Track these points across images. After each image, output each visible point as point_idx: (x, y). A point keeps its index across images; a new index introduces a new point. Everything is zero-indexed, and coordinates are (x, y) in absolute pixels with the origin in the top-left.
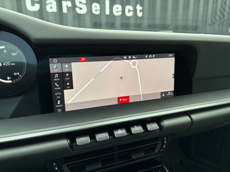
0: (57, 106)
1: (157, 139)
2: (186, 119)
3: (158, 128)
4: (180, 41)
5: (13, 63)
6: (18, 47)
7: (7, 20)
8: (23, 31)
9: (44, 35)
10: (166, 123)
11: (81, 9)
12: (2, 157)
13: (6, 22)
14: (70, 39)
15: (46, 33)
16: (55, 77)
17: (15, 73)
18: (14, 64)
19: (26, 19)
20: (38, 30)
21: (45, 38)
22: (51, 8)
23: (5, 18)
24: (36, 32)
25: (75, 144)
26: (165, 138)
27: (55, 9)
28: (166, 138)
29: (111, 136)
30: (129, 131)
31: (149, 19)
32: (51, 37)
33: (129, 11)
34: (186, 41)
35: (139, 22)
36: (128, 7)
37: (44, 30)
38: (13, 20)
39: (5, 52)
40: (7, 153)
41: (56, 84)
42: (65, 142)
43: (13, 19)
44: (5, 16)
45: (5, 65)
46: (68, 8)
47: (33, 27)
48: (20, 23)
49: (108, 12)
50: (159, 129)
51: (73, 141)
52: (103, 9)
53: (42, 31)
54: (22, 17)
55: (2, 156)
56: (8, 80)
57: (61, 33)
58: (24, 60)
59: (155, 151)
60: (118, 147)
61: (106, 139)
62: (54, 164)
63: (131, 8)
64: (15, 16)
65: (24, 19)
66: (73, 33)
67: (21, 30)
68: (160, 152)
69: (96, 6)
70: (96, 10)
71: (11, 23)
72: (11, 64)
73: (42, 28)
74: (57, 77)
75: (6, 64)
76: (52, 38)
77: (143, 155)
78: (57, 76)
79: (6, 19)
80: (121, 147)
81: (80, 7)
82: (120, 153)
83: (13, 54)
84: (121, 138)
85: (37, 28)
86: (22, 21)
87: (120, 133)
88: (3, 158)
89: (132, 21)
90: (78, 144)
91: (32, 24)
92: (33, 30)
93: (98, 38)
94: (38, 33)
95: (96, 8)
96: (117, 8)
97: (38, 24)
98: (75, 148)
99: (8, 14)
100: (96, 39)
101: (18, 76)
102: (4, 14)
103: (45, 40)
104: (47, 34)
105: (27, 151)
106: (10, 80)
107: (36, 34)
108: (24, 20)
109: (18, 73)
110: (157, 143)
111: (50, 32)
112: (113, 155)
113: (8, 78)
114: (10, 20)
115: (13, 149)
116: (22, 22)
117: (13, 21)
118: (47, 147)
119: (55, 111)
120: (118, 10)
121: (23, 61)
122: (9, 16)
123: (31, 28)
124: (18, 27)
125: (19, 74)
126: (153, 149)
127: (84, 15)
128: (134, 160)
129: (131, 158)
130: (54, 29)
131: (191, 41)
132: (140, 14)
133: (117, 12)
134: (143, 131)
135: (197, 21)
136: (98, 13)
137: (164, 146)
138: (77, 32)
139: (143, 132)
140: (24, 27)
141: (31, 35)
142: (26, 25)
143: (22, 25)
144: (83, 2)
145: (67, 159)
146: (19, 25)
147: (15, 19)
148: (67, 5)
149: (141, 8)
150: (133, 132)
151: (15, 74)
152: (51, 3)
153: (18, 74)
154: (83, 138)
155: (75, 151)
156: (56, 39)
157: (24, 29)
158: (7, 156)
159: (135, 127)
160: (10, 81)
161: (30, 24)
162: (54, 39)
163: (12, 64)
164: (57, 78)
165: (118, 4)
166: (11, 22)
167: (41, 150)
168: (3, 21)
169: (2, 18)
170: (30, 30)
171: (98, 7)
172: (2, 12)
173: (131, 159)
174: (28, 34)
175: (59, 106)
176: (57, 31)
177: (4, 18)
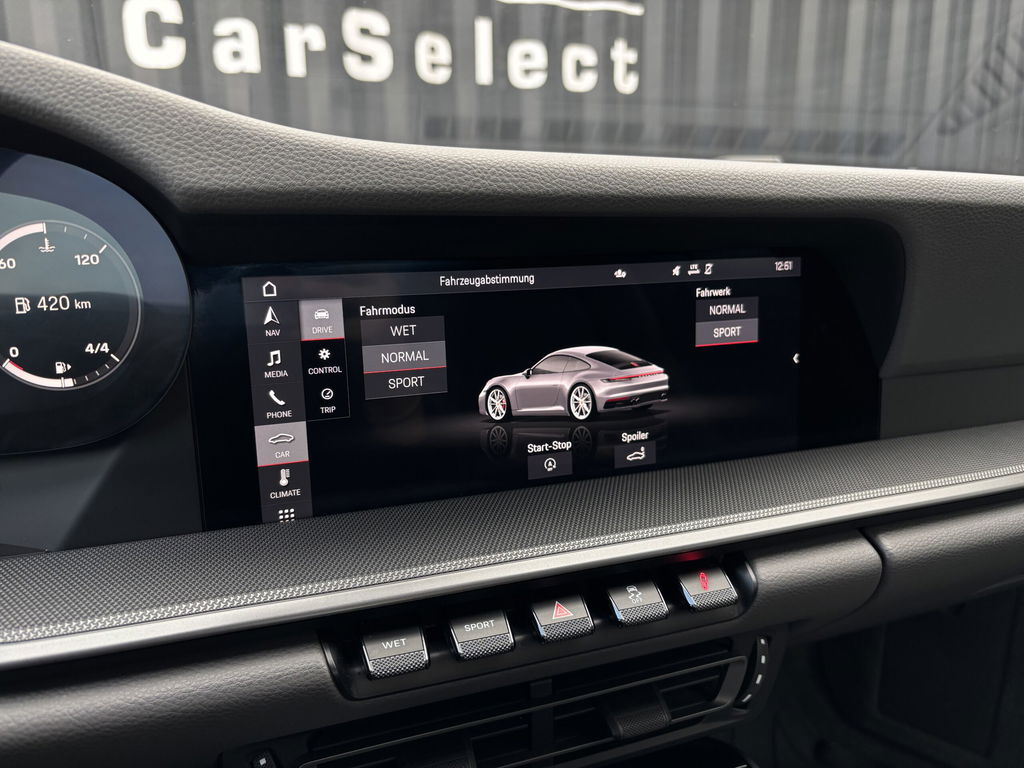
0: (274, 495)
1: (726, 645)
2: (857, 554)
3: (735, 594)
4: (828, 200)
5: (81, 297)
6: (104, 227)
7: (59, 106)
8: (131, 155)
9: (225, 173)
10: (769, 572)
11: (366, 58)
12: (27, 729)
13: (56, 113)
14: (341, 194)
15: (233, 163)
16: (270, 364)
17: (90, 345)
18: (87, 304)
19: (144, 102)
20: (198, 153)
21: (232, 189)
22: (236, 55)
23: (54, 96)
24: (191, 161)
25: (357, 670)
26: (763, 641)
27: (252, 63)
28: (768, 640)
29: (521, 633)
30: (601, 608)
31: (667, 102)
32: (256, 184)
33: (580, 68)
34: (858, 202)
35: (621, 116)
36: (573, 54)
37: (227, 154)
38: (88, 106)
39: (47, 248)
40: (51, 712)
41: (272, 393)
42: (312, 662)
43: (87, 102)
44: (51, 89)
45: (45, 307)
46: (310, 56)
47: (178, 140)
48: (119, 122)
49: (484, 74)
50: (736, 602)
51: (349, 655)
52: (463, 58)
53: (219, 157)
54: (128, 95)
55: (28, 725)
56: (58, 377)
57: (302, 165)
58: (134, 288)
59: (718, 699)
60: (550, 681)
61: (499, 645)
62: (263, 762)
63: (588, 56)
64: (95, 87)
65: (137, 101)
66: (354, 166)
67: (123, 150)
68: (738, 703)
69: (433, 49)
70: (434, 66)
71: (78, 120)
72: (72, 304)
73: (218, 141)
74: (278, 362)
75: (49, 304)
76: (262, 186)
77: (664, 718)
78: (275, 357)
79: (55, 100)
80: (565, 683)
81: (366, 52)
82: (557, 710)
83: (84, 260)
84: (569, 642)
85: (197, 142)
86: (127, 111)
87: (562, 617)
88: (32, 735)
89: (594, 115)
90: (371, 669)
91: (174, 124)
92: (175, 153)
93: (465, 189)
94: (201, 166)
95: (433, 55)
96: (527, 56)
97: (198, 123)
98: (360, 688)
99: (63, 79)
100: (456, 194)
101: (102, 357)
102: (48, 81)
103: (229, 195)
104: (238, 168)
105: (141, 704)
106: (66, 375)
107: (190, 169)
108: (139, 108)
109: (105, 345)
110: (726, 666)
111: (253, 161)
112: (527, 717)
113: (60, 369)
114: (76, 106)
115: (79, 693)
116: (126, 115)
117: (87, 109)
118: (232, 682)
119: (265, 518)
120: (529, 65)
121: (129, 292)
122: (68, 86)
123: (168, 144)
124: (109, 136)
125: (107, 350)
126: (708, 693)
127: (378, 86)
128: (620, 742)
129: (610, 735)
130: (272, 149)
131: (879, 201)
132: (626, 84)
133: (527, 72)
134: (665, 608)
135: (880, 111)
136: (441, 76)
137: (760, 677)
138: (375, 161)
139: (667, 616)
140: (138, 138)
141: (169, 175)
142: (146, 129)
143: (128, 127)
144: (375, 31)
145: (319, 740)
146: (116, 130)
147: (94, 103)
148: (306, 45)
149: (632, 57)
150: (620, 616)
151: (90, 349)
152: (235, 35)
153: (105, 348)
154: (396, 642)
155: (357, 703)
156: (279, 194)
157: (135, 149)
158: (49, 724)
159: (631, 589)
160: (69, 383)
161: (162, 123)
162: (268, 193)
163: (77, 305)
164: (275, 367)
165: (530, 37)
166: (76, 116)
167: (207, 696)
168: (41, 110)
169: (39, 97)
170: (165, 150)
171: (444, 53)
172: (40, 68)
173: (610, 739)
174: (153, 169)
175: (283, 494)
176: (283, 156)
177: (46, 97)
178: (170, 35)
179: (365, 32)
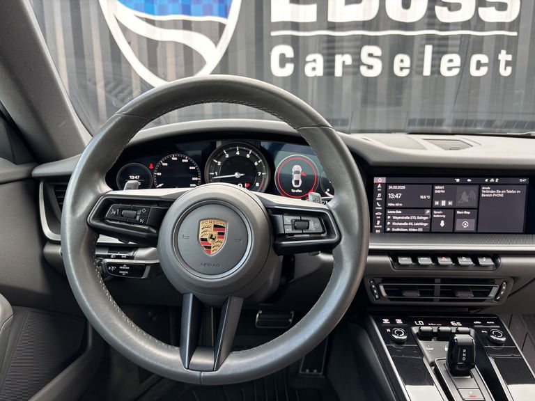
3: (493, 263)
11: (370, 67)
22: (314, 69)
25: (397, 262)
27: (320, 72)
28: (506, 283)
29: (434, 262)
30: (455, 260)
33: (479, 65)
36: (476, 58)
46: (345, 67)
49: (427, 71)
51: (395, 259)
59: (490, 295)
61: (428, 264)
63: (484, 58)
68: (495, 299)
69: (402, 61)
70: (402, 68)
81: (369, 64)
90: (400, 263)
95: (402, 64)
96: (451, 61)
110: (492, 287)
120: (451, 65)
126: (487, 293)
127: (375, 79)
133: (450, 68)
134: (473, 264)
136: (405, 73)
137: (503, 292)
144: (375, 55)
148: (344, 62)
149: (509, 57)
150: (460, 263)
152: (314, 61)
154: (405, 258)
159: (463, 258)
171: (407, 62)
173: (456, 298)
178: (289, 62)
179: (371, 55)
